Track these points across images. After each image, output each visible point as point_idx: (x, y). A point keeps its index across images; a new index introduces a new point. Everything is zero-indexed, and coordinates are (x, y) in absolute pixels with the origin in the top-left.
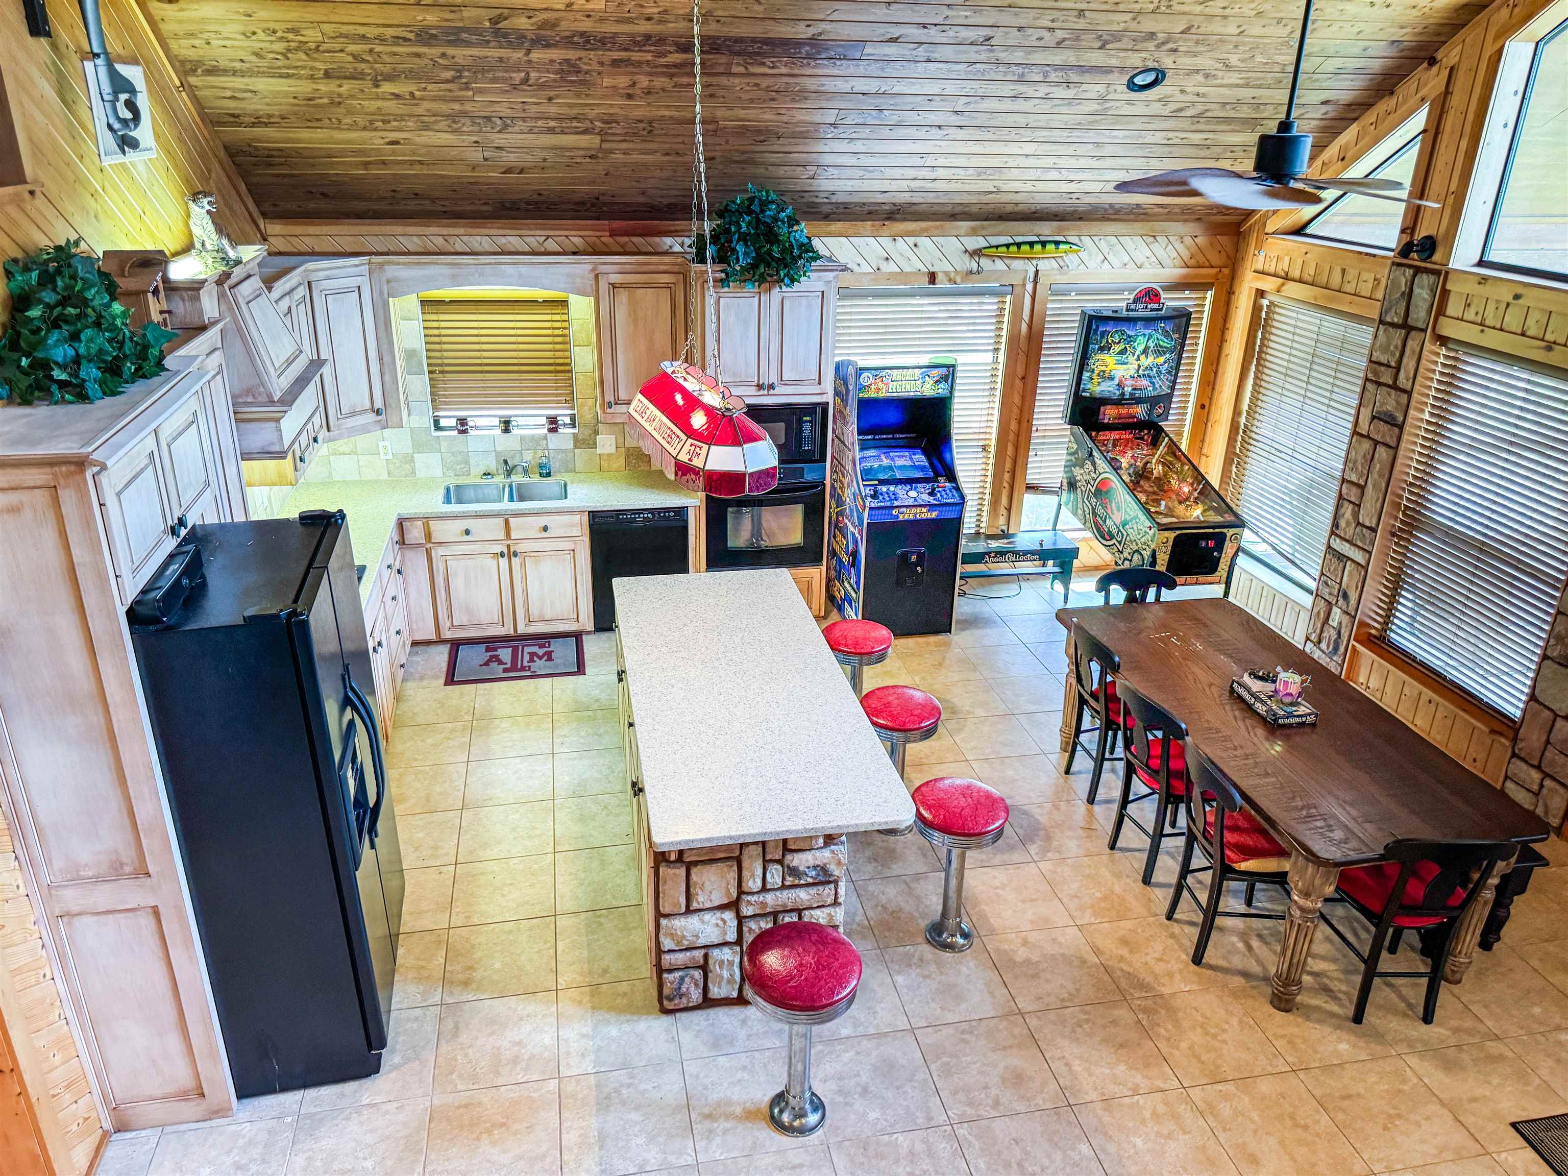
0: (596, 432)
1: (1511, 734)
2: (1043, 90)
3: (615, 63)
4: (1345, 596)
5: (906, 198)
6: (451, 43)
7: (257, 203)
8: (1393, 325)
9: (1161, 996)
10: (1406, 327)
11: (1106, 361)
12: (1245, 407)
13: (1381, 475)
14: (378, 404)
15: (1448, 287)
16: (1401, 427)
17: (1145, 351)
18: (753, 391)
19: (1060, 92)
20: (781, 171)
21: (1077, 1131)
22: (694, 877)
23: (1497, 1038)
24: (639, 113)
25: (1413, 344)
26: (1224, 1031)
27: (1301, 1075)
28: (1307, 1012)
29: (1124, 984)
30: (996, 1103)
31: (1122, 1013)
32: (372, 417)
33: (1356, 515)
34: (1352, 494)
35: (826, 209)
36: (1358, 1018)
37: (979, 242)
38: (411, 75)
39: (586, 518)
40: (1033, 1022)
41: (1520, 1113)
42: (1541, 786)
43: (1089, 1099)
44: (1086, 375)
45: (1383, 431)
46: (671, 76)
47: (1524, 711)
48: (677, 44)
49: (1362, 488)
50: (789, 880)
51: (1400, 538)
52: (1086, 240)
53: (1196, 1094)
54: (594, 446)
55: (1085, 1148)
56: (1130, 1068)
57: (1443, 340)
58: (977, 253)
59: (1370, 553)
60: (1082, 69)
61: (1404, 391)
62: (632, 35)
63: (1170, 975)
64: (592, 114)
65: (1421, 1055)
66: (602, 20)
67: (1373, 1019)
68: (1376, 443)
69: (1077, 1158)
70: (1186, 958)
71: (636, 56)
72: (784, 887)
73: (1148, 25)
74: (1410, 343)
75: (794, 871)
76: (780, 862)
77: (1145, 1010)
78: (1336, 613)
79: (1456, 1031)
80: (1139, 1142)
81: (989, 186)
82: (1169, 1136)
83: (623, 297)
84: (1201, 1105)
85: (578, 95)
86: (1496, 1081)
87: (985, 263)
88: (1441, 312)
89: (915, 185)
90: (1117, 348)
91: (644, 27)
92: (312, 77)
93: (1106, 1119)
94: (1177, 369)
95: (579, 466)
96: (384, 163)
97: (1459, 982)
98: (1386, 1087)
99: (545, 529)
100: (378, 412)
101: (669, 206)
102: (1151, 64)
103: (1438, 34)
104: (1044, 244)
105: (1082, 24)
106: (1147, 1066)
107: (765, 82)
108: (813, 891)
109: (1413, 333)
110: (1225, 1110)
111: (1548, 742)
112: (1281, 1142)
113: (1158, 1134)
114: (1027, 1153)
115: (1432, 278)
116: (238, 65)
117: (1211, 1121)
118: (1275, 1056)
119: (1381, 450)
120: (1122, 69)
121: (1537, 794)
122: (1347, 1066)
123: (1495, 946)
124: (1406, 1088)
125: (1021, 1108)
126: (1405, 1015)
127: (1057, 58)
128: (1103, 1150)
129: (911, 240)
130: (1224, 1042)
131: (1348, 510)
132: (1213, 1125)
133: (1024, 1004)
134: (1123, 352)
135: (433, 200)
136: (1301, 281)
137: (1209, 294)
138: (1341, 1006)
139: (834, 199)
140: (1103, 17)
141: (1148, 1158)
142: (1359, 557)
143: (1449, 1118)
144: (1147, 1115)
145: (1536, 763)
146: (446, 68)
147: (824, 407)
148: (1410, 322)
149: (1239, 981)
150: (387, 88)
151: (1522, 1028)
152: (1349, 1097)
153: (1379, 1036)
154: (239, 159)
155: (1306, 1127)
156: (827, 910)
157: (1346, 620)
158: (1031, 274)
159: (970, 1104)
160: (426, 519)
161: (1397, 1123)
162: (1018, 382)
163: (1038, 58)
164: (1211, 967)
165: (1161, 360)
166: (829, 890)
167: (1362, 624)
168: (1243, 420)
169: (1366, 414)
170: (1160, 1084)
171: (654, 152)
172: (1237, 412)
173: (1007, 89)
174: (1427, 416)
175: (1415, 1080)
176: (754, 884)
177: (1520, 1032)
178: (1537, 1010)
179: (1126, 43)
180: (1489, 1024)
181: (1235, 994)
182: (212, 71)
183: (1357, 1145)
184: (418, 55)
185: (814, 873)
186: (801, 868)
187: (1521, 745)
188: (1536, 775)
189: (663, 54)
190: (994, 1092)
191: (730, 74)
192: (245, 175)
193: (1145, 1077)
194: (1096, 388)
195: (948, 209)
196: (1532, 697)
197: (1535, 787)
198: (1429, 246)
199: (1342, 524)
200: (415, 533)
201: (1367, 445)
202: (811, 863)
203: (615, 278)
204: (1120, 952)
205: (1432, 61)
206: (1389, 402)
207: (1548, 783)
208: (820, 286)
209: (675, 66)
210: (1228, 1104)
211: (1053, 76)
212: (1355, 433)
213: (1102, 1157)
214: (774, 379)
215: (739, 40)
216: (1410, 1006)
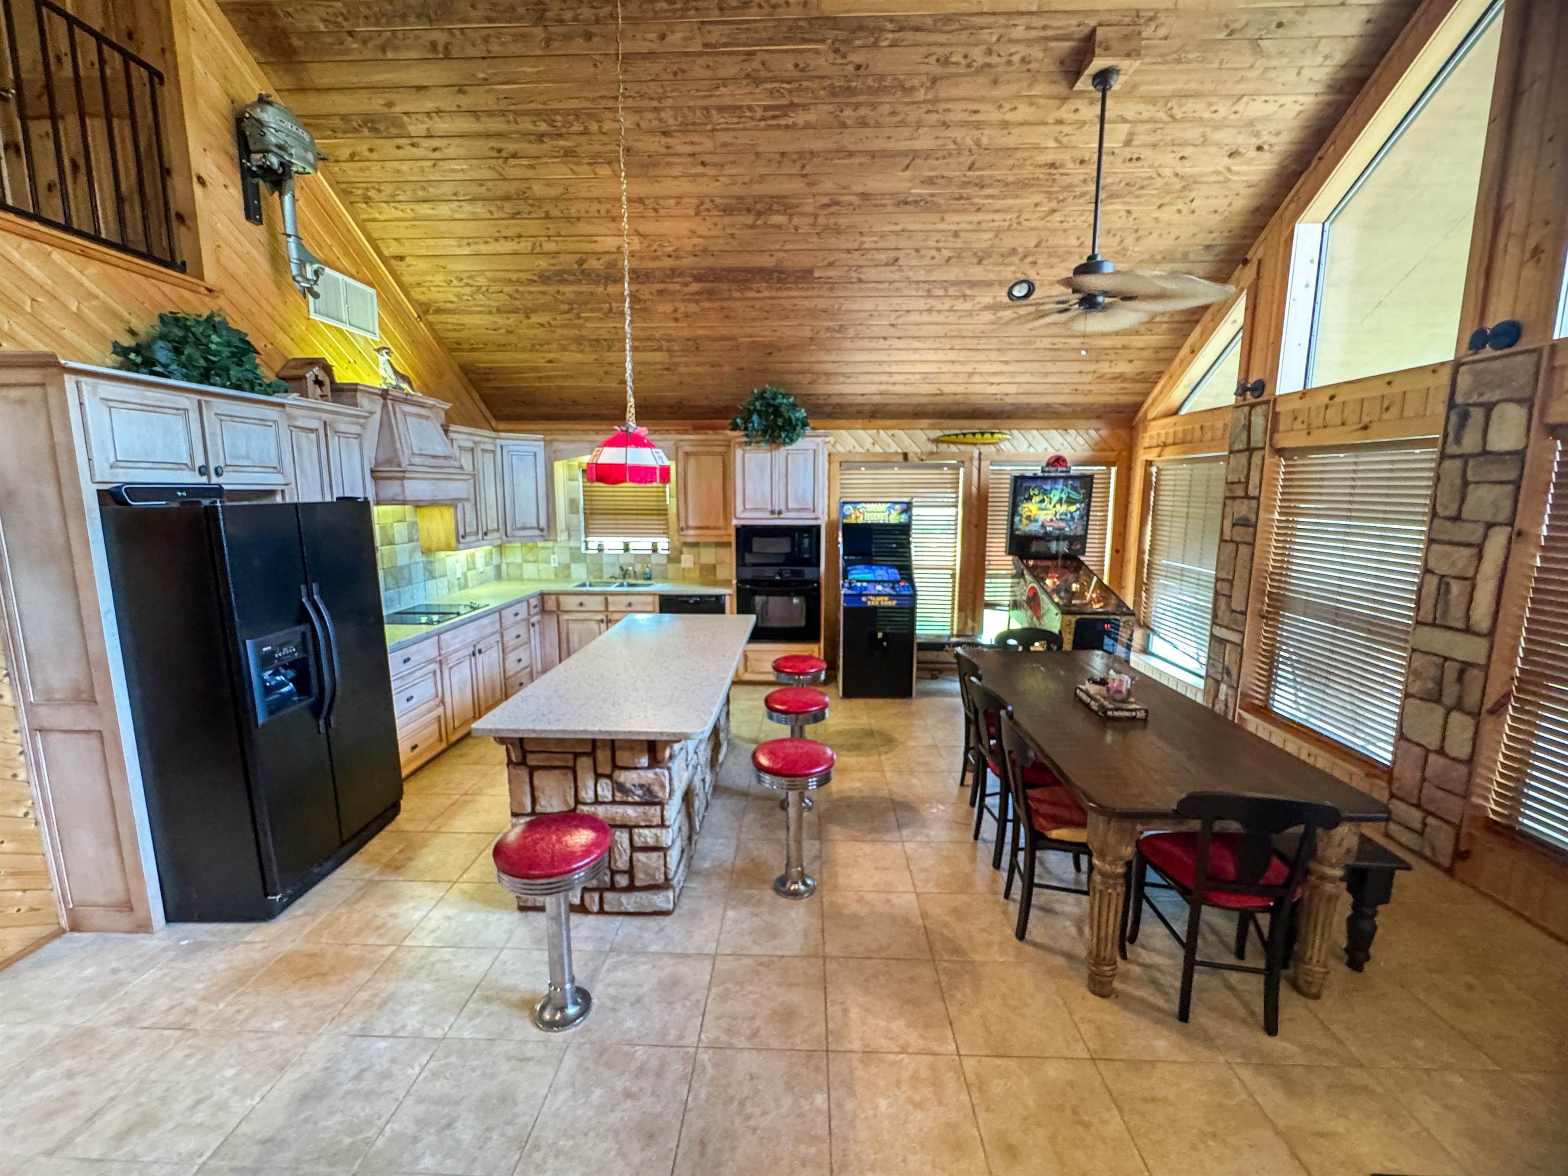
0: (681, 553)
1: (1386, 777)
2: (948, 304)
3: (660, 292)
4: (1229, 674)
5: (877, 399)
6: (560, 282)
7: (489, 408)
8: (1239, 451)
9: (972, 962)
10: (1250, 450)
11: (1030, 508)
12: (1147, 547)
13: (1244, 567)
14: (543, 523)
15: (1278, 409)
16: (1255, 526)
17: (1060, 501)
18: (768, 515)
19: (960, 305)
20: (789, 378)
21: (821, 1078)
22: (536, 782)
23: (1361, 1066)
24: (687, 333)
25: (1256, 459)
26: (1027, 1005)
27: (1101, 1065)
28: (1128, 1003)
29: (938, 945)
30: (755, 1034)
31: (927, 973)
32: (537, 532)
33: (1229, 604)
34: (1224, 588)
35: (828, 409)
36: (1184, 1015)
37: (937, 433)
38: (545, 308)
39: (657, 599)
40: (832, 967)
41: (1387, 1163)
42: (1425, 825)
43: (850, 1047)
44: (1017, 519)
45: (1241, 533)
46: (697, 302)
47: (1394, 754)
48: (693, 276)
49: (1231, 582)
50: (619, 797)
51: (1268, 619)
52: (1015, 432)
53: (969, 1064)
54: (679, 561)
55: (820, 1099)
56: (909, 1025)
57: (1279, 452)
58: (937, 441)
59: (1243, 633)
60: (972, 284)
61: (1254, 498)
62: (663, 269)
63: (989, 945)
64: (658, 334)
65: (1258, 1068)
66: (642, 258)
67: (1203, 1020)
68: (1237, 543)
69: (806, 1108)
70: (1011, 931)
71: (671, 287)
72: (613, 802)
73: (1008, 242)
74: (1254, 460)
75: (619, 787)
76: (610, 777)
77: (950, 973)
78: (1223, 687)
79: (1307, 1049)
80: (883, 1104)
81: (932, 389)
82: (918, 1105)
83: (692, 460)
84: (972, 1078)
85: (645, 320)
86: (1355, 1116)
87: (943, 447)
88: (1274, 430)
89: (882, 388)
90: (1036, 499)
91: (669, 263)
92: (490, 313)
93: (859, 1072)
94: (1088, 515)
95: (670, 574)
96: (549, 377)
97: (1317, 997)
98: (1204, 1098)
99: (630, 605)
100: (542, 530)
101: (726, 407)
102: (1022, 277)
103: (1244, 237)
104: (983, 434)
105: (959, 244)
106: (928, 1026)
107: (758, 304)
108: (640, 809)
109: (1256, 453)
110: (997, 1087)
111: (1424, 779)
112: (1052, 1138)
113: (910, 1100)
114: (756, 1092)
115: (1264, 407)
116: (449, 306)
117: (976, 1095)
118: (1076, 1040)
119: (1242, 548)
120: (1001, 283)
121: (1421, 833)
122: (1159, 1065)
123: (1366, 966)
124: (1230, 1103)
125: (775, 1043)
126: (1244, 1021)
127: (952, 274)
128: (840, 1105)
129: (891, 432)
130: (1023, 1016)
131: (1222, 602)
132: (975, 1101)
133: (831, 949)
134: (1043, 501)
135: (586, 405)
136: (1174, 444)
137: (1114, 470)
138: (1168, 1001)
139: (830, 401)
140: (974, 236)
141: (886, 1123)
142: (1234, 637)
143: (1283, 1151)
144: (906, 1075)
145: (1415, 801)
146: (563, 302)
147: (818, 528)
148: (1253, 445)
149: (1060, 961)
150: (534, 319)
151: (1396, 1059)
152: (1153, 1100)
153: (1208, 1040)
154: (471, 376)
155: (1087, 1126)
156: (654, 831)
157: (1231, 692)
158: (976, 455)
159: (728, 1031)
160: (558, 594)
161: (1210, 1143)
162: (973, 529)
163: (936, 276)
164: (1035, 945)
165: (1073, 508)
166: (655, 811)
167: (1244, 695)
168: (1146, 557)
169: (1228, 523)
170: (935, 1047)
171: (703, 364)
172: (1141, 551)
173: (921, 304)
174: (1277, 516)
175: (1244, 1096)
176: (588, 795)
177: (1394, 1063)
178: (1419, 1043)
179: (995, 258)
180: (1353, 1049)
181: (1051, 972)
182: (438, 311)
183: (1150, 1162)
184: (544, 293)
185: (640, 792)
186: (628, 785)
187: (1396, 785)
188: (1417, 814)
189: (686, 285)
190: (758, 1023)
191: (730, 298)
192: (477, 388)
193: (921, 1036)
194: (1025, 527)
195: (910, 409)
196: (1401, 736)
197: (1418, 826)
198: (1259, 388)
199: (1220, 614)
200: (551, 604)
201: (1231, 547)
202: (636, 781)
203: (688, 449)
204: (947, 919)
205: (1245, 262)
206: (1242, 509)
207: (1430, 820)
208: (812, 446)
209: (697, 293)
210: (1002, 1082)
211: (952, 291)
212: (1222, 540)
213: (834, 1112)
214: (783, 507)
215: (730, 270)
216: (1252, 1013)
